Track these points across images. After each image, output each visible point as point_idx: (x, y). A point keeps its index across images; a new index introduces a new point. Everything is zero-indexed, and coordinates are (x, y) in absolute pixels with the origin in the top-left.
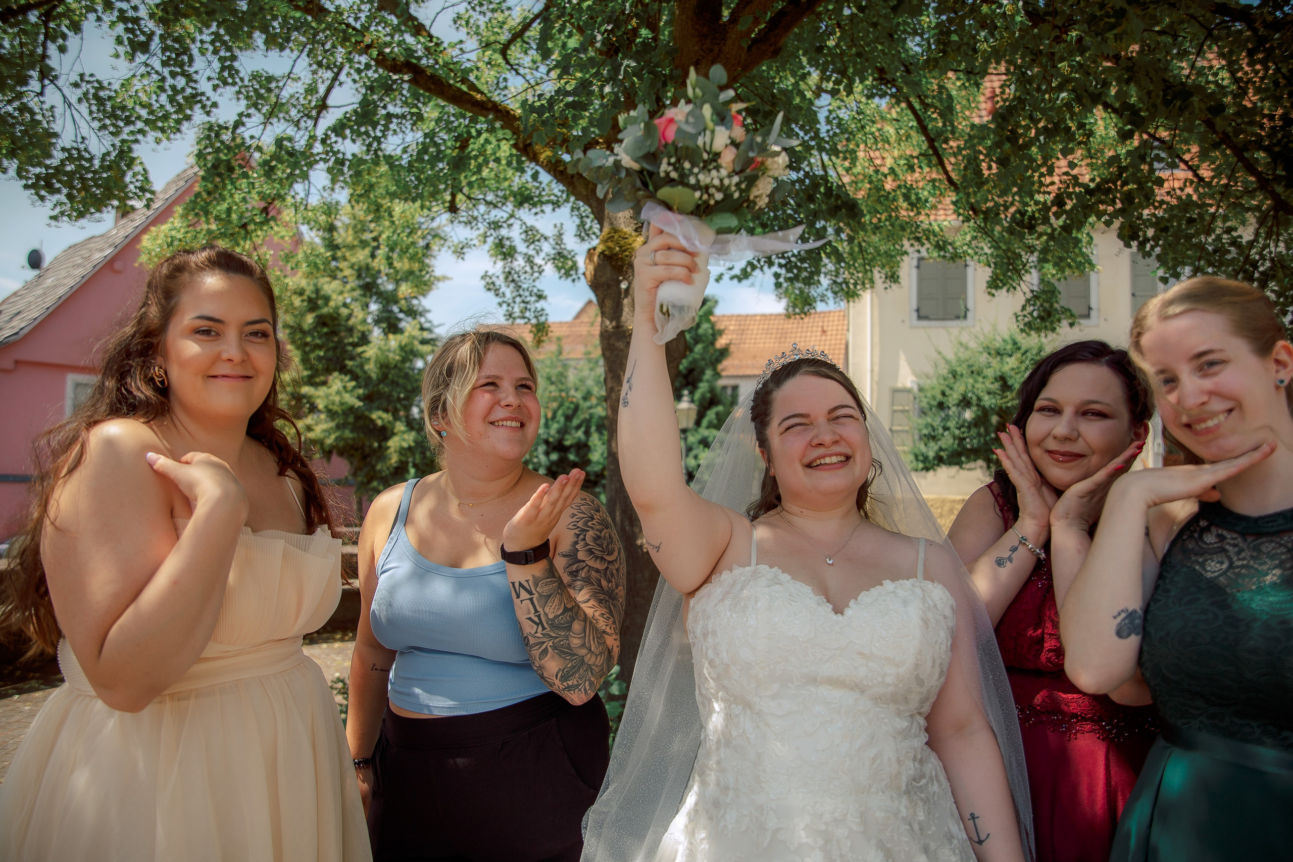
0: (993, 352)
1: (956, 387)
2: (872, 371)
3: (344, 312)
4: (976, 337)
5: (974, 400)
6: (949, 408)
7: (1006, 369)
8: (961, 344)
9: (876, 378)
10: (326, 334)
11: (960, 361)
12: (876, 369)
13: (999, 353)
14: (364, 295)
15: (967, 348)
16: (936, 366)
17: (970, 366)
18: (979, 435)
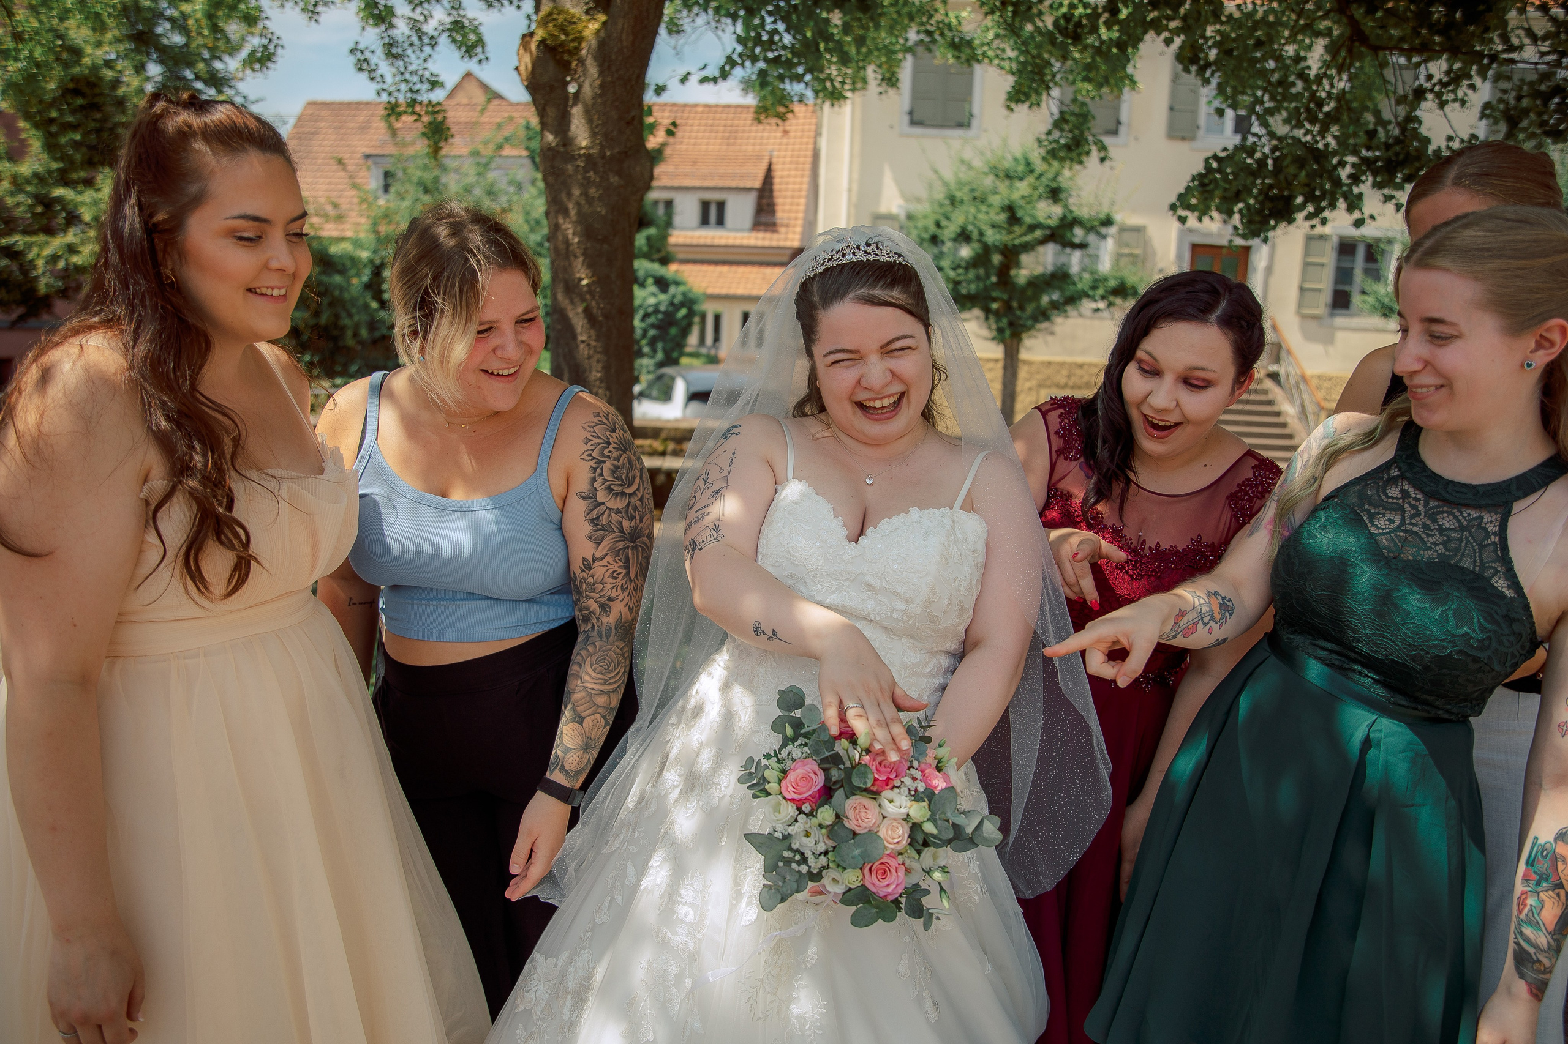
0: (1001, 174)
1: (953, 216)
2: (850, 190)
3: (108, 74)
4: (982, 153)
5: (975, 235)
6: (943, 242)
7: (1016, 196)
8: (962, 162)
9: (854, 199)
10: (82, 107)
11: (961, 184)
12: (855, 187)
13: (1008, 176)
14: (137, 50)
15: (970, 167)
16: (930, 186)
17: (972, 190)
18: (978, 278)
